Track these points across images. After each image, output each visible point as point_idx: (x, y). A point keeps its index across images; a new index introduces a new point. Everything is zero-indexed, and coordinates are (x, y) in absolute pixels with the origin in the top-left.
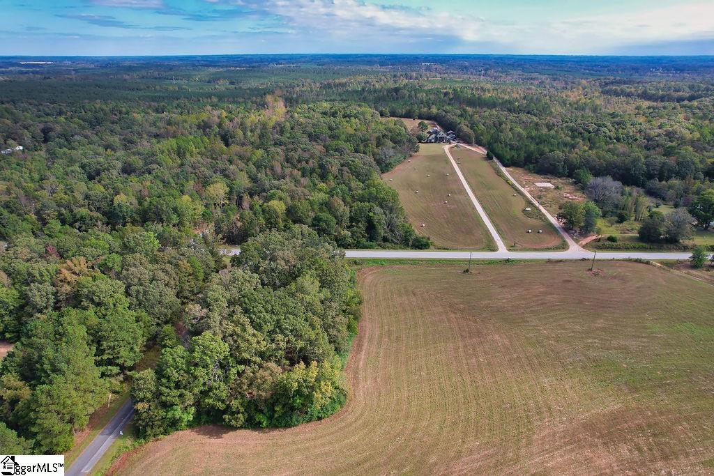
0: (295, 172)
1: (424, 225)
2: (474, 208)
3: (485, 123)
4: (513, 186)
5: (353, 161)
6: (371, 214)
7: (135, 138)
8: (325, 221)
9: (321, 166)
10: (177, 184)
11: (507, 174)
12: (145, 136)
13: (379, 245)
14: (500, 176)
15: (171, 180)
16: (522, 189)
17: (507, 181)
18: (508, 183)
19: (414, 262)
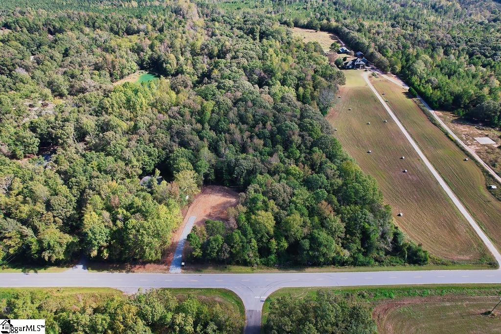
0: (256, 141)
1: (401, 214)
2: (437, 183)
3: (391, 46)
4: (455, 142)
5: (311, 124)
6: (367, 226)
7: (77, 72)
8: (326, 246)
9: (280, 131)
10: (138, 161)
11: (440, 121)
12: (86, 67)
13: (376, 260)
14: (435, 124)
15: (132, 156)
16: (467, 148)
17: (447, 134)
18: (449, 137)
19: (422, 291)
